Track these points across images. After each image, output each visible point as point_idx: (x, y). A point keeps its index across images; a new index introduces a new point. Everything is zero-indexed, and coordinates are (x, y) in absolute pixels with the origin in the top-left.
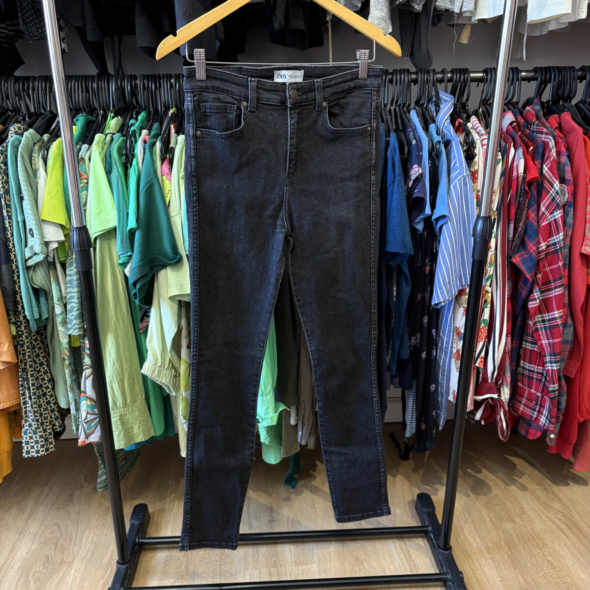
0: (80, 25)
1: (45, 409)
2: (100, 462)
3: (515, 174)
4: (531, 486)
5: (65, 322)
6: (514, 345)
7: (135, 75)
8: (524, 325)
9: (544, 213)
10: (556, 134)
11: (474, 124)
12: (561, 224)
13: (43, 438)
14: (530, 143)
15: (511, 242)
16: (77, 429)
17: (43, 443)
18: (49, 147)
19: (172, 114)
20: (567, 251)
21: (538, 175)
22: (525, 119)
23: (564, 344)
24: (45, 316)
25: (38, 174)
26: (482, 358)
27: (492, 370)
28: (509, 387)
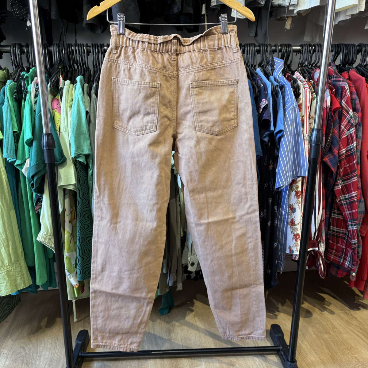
3: (325, 106)
4: (337, 311)
6: (327, 216)
9: (343, 130)
10: (348, 82)
11: (297, 76)
12: (354, 136)
14: (333, 88)
15: (324, 149)
20: (359, 154)
21: (340, 106)
23: (359, 213)
27: (314, 231)
28: (324, 243)
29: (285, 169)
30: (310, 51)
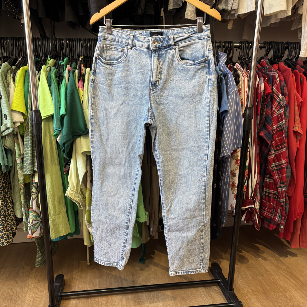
0: (36, 8)
1: (8, 219)
2: (38, 249)
3: (259, 91)
4: (269, 258)
5: (22, 168)
6: (261, 180)
7: (62, 38)
8: (266, 168)
9: (274, 111)
10: (278, 72)
11: (237, 67)
12: (283, 115)
13: (6, 235)
14: (266, 76)
15: (259, 126)
16: (27, 230)
17: (6, 238)
18: (16, 72)
19: (82, 59)
20: (286, 130)
21: (271, 91)
22: (262, 66)
23: (287, 178)
24: (11, 165)
25: (10, 86)
26: (245, 186)
27: (251, 192)
28: (259, 202)
29: (228, 141)
30: (248, 47)
